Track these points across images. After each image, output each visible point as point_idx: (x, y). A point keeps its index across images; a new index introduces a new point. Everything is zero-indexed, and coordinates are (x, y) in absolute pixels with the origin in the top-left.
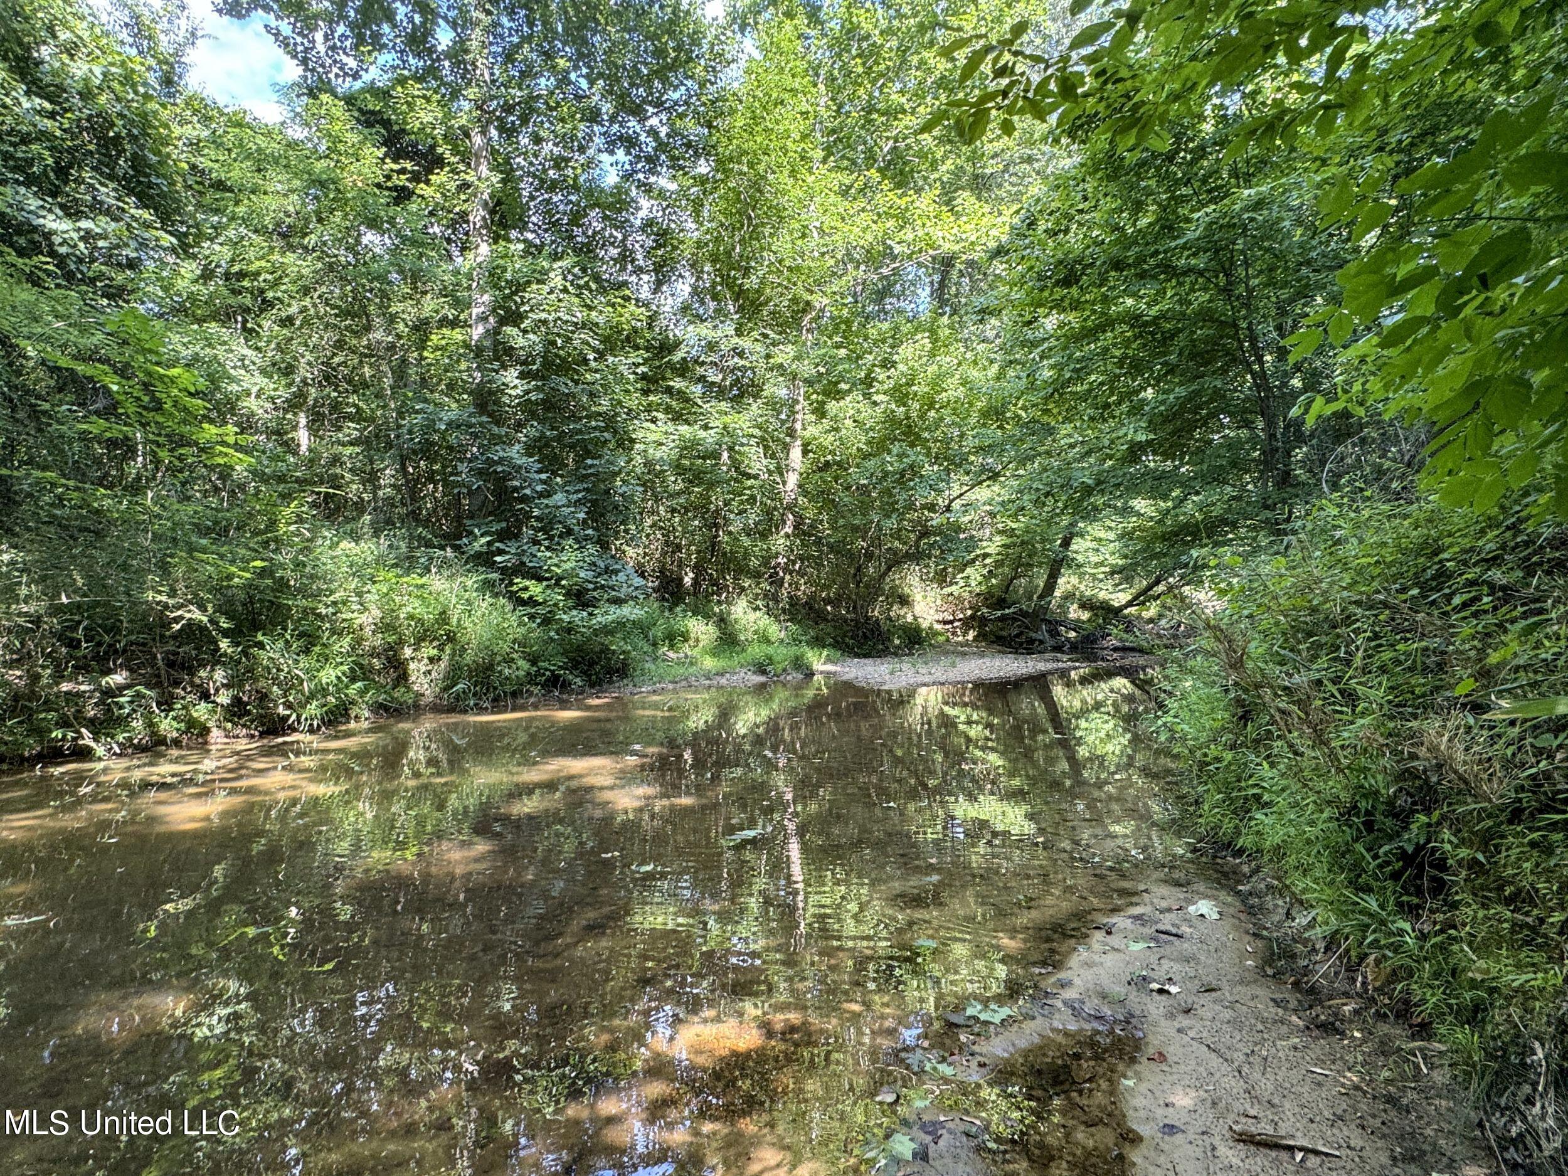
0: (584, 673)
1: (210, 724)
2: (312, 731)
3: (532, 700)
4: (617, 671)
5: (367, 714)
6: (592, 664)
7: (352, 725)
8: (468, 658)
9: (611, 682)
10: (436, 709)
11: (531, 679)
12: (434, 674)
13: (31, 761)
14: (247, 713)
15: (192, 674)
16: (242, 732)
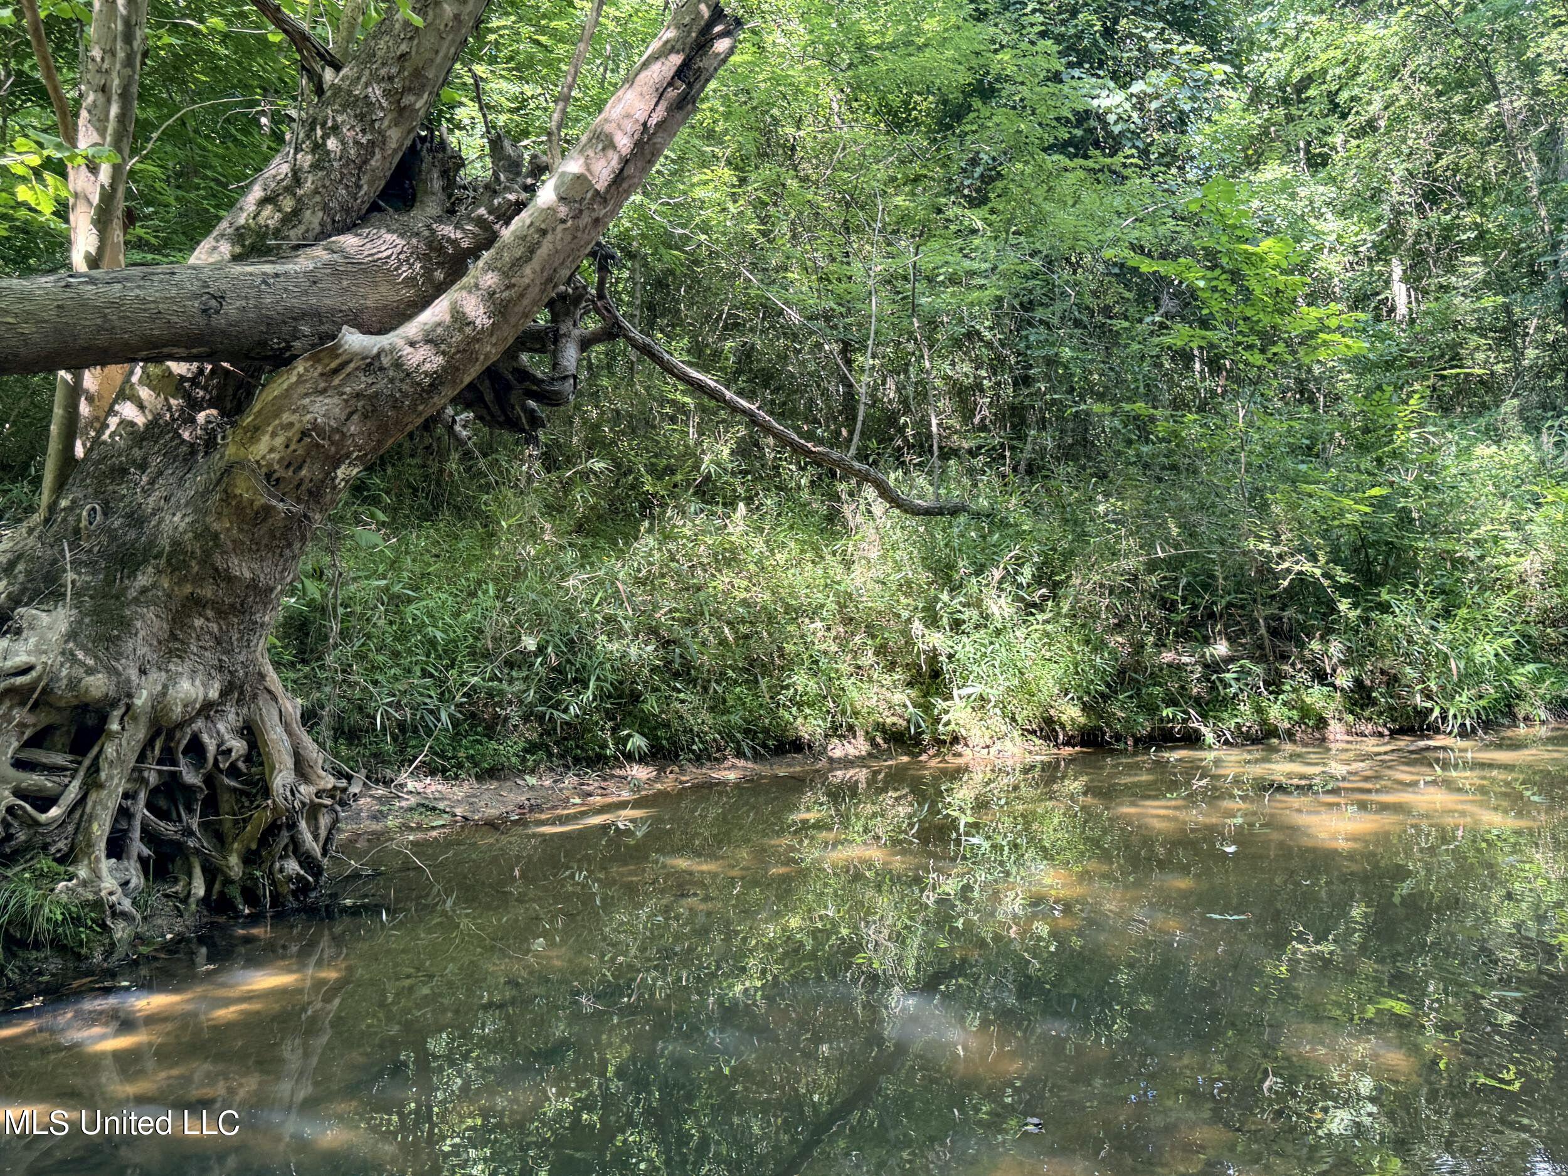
1: (1327, 715)
2: (1463, 734)
5: (1543, 715)
13: (1145, 743)
14: (1374, 702)
15: (1302, 645)
16: (1369, 728)
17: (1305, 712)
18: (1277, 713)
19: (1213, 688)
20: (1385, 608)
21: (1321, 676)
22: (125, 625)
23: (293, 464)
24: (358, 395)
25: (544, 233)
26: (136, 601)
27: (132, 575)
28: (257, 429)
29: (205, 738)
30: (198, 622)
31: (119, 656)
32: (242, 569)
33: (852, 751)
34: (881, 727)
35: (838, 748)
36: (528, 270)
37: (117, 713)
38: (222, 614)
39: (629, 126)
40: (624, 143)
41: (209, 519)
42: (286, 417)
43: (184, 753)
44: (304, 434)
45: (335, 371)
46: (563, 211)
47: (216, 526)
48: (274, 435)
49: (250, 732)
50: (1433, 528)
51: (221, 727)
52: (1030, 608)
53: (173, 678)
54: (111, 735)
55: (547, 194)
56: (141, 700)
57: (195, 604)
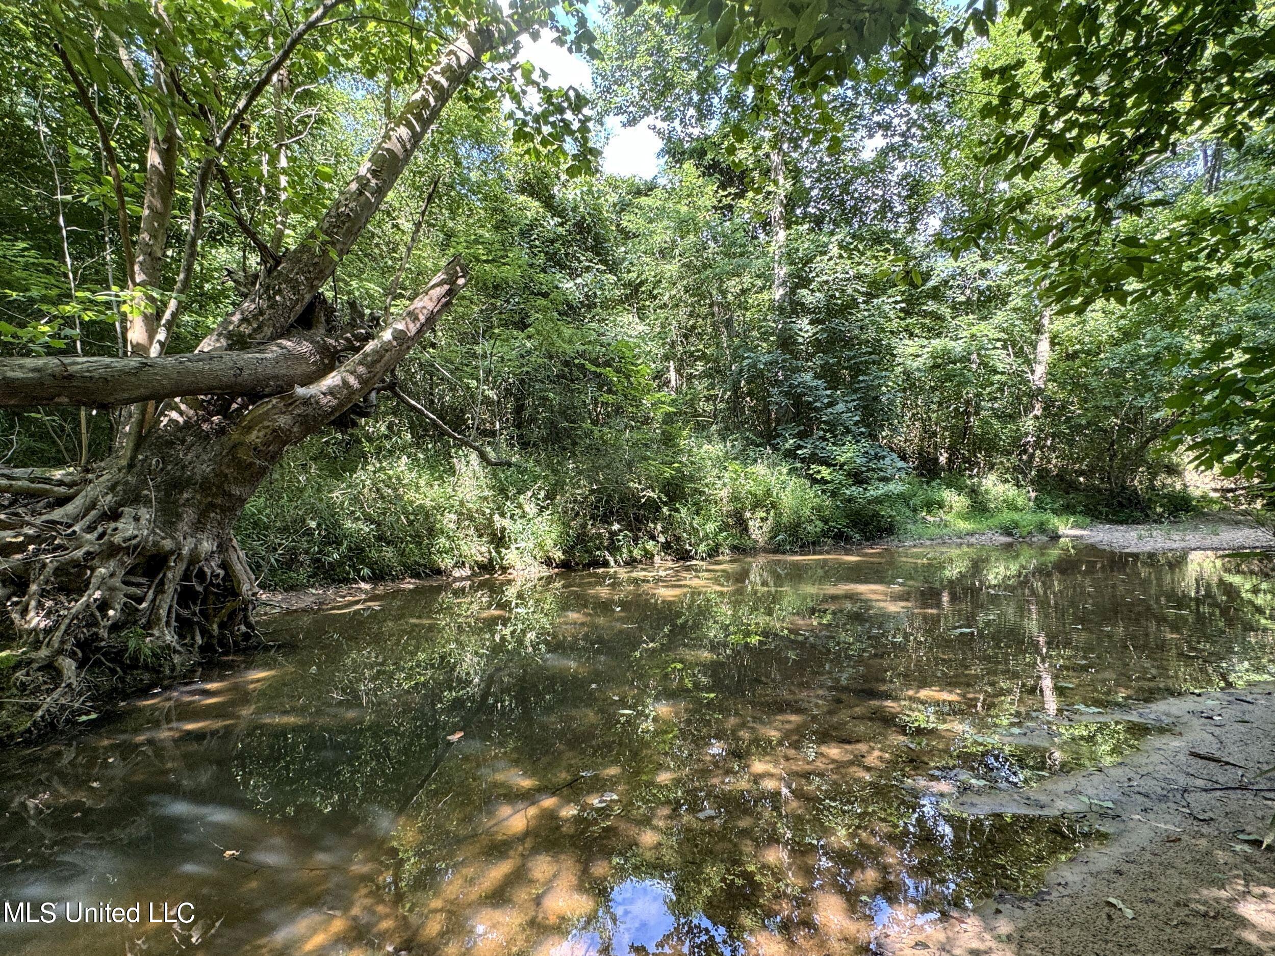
0: (862, 530)
1: (654, 553)
2: (703, 559)
3: (826, 548)
4: (886, 529)
5: (728, 551)
6: (867, 524)
7: (721, 557)
8: (785, 520)
9: (881, 538)
10: (766, 551)
11: (824, 534)
12: (764, 529)
13: (588, 566)
14: (672, 548)
15: (646, 525)
16: (669, 558)
17: (646, 551)
18: (637, 553)
19: (613, 542)
20: (677, 510)
21: (653, 538)
22: (179, 516)
23: (267, 444)
24: (299, 415)
25: (387, 351)
26: (184, 505)
27: (181, 493)
28: (250, 428)
29: (206, 569)
30: (212, 515)
31: (176, 530)
32: (236, 491)
33: (464, 574)
34: (476, 562)
35: (457, 573)
36: (378, 366)
37: (173, 558)
38: (223, 511)
39: (425, 312)
40: (422, 318)
41: (223, 468)
42: (266, 423)
43: (196, 576)
44: (274, 431)
45: (291, 404)
46: (395, 343)
47: (227, 471)
48: (259, 431)
49: (225, 565)
50: (692, 479)
51: (213, 564)
52: (542, 509)
53: (199, 541)
54: (169, 568)
55: (387, 335)
56: (185, 551)
57: (212, 506)
